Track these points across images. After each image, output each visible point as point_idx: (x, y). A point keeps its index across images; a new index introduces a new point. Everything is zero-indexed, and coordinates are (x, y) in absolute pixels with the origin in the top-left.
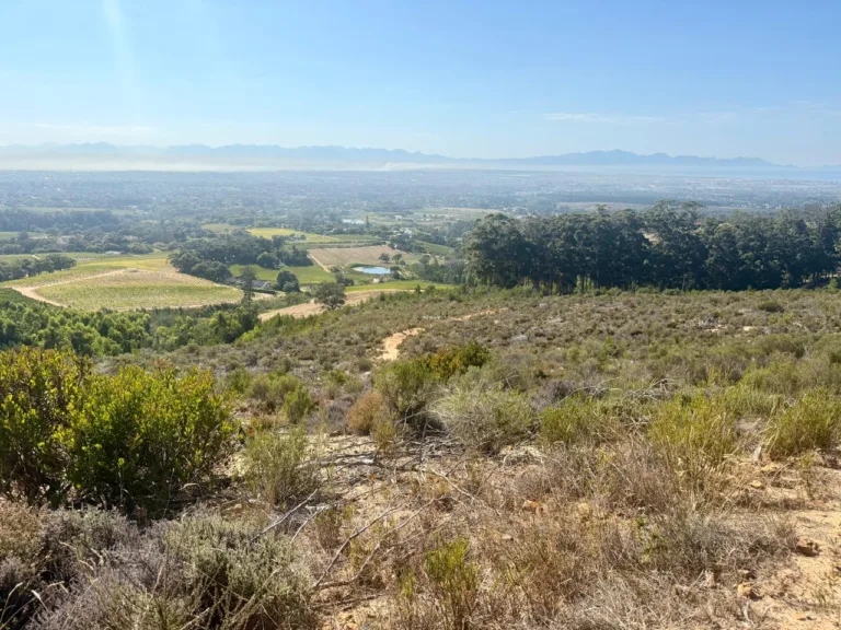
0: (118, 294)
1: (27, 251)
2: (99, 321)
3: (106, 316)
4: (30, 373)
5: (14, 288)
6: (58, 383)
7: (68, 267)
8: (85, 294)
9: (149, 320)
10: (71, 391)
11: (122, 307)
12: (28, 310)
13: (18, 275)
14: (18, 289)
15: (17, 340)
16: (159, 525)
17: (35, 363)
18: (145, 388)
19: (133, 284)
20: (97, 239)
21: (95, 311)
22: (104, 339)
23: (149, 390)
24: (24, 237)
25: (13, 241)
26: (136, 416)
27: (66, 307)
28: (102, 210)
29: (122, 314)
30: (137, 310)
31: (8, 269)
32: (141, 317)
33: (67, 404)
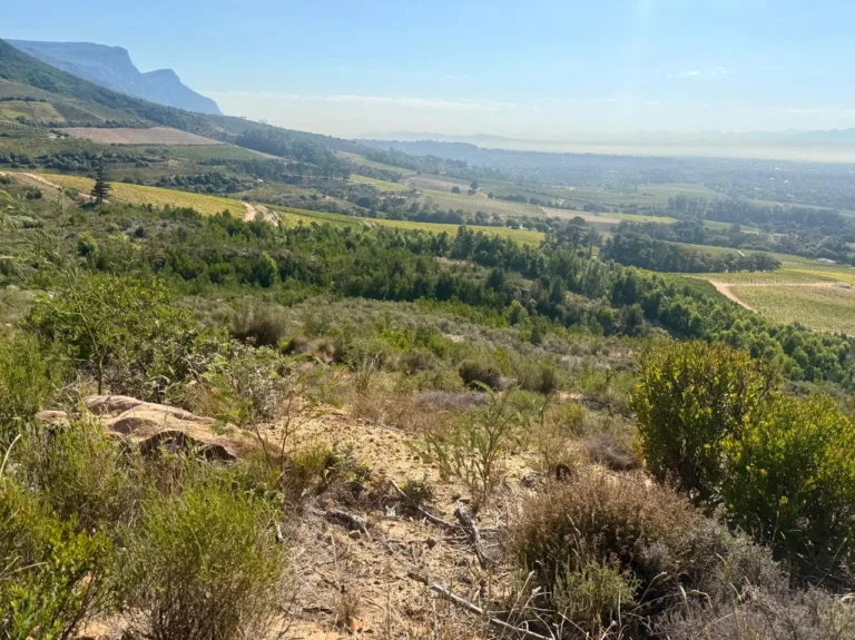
0: (817, 311)
1: (735, 245)
2: (786, 336)
3: (797, 333)
4: (716, 369)
5: (711, 281)
6: (740, 389)
7: (771, 269)
8: (780, 302)
9: (847, 350)
10: (751, 402)
11: (818, 327)
12: (718, 307)
13: (718, 268)
14: (715, 284)
15: (698, 336)
16: (816, 592)
17: (724, 362)
18: (835, 427)
19: (840, 302)
20: (814, 242)
21: (786, 324)
22: (786, 358)
23: (839, 431)
24: (736, 229)
25: (724, 232)
26: (816, 455)
27: (756, 312)
28: (827, 209)
29: (816, 335)
30: (836, 334)
31: (711, 262)
32: (838, 344)
33: (743, 414)
